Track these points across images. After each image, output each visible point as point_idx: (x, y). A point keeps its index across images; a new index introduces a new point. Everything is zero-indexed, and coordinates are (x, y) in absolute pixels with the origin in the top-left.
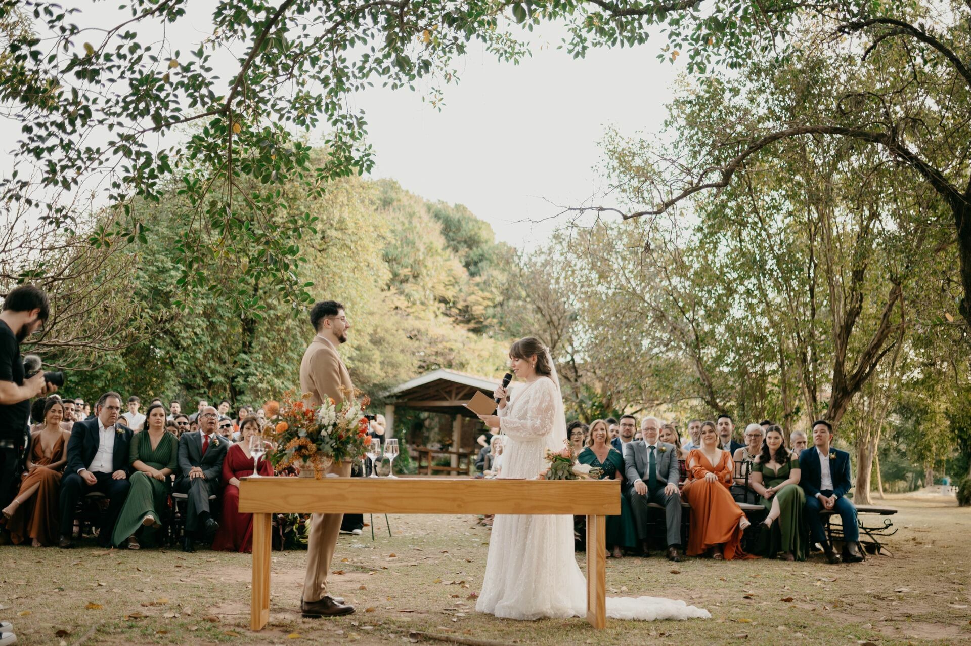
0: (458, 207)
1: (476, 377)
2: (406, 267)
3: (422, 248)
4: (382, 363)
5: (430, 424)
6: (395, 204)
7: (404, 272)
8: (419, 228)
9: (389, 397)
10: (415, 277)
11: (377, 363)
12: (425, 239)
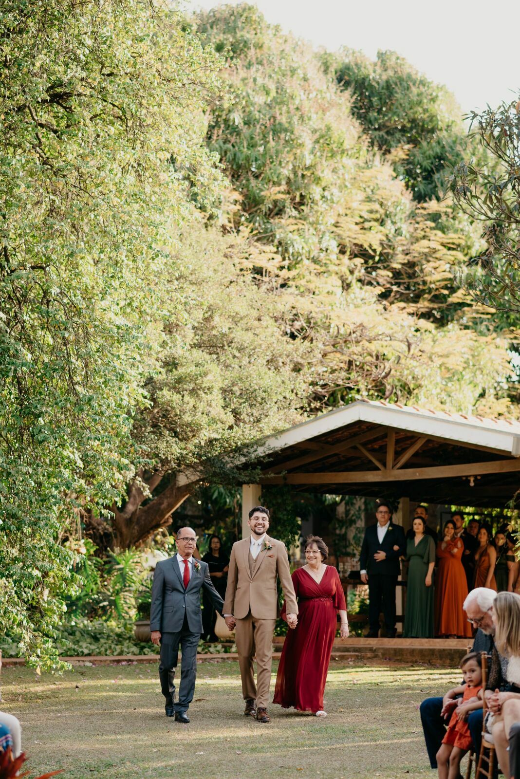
0: (382, 57)
1: (440, 415)
2: (277, 184)
3: (307, 140)
4: (226, 392)
5: (347, 512)
6: (252, 52)
7: (272, 193)
8: (300, 97)
9: (246, 466)
10: (300, 203)
11: (216, 392)
12: (316, 122)
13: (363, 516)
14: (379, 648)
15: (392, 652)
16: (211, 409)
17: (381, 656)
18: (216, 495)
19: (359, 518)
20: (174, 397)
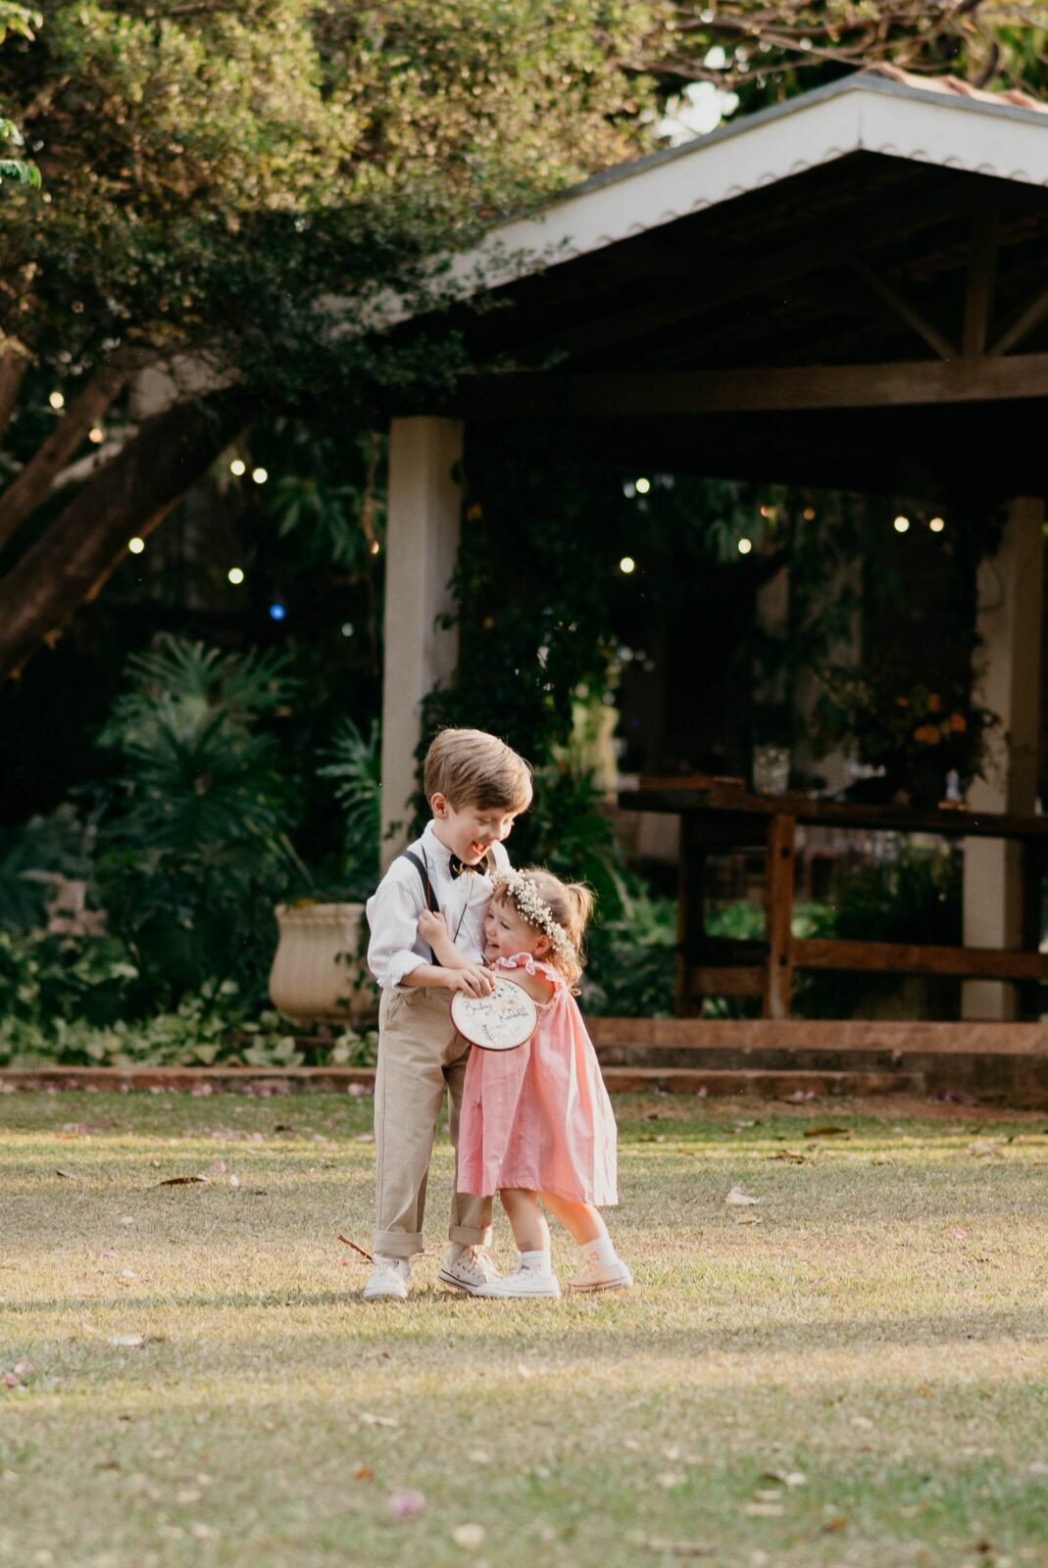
13: (855, 623)
14: (917, 1056)
15: (967, 1069)
16: (270, 89)
17: (922, 1086)
18: (291, 519)
19: (844, 632)
20: (123, 32)
